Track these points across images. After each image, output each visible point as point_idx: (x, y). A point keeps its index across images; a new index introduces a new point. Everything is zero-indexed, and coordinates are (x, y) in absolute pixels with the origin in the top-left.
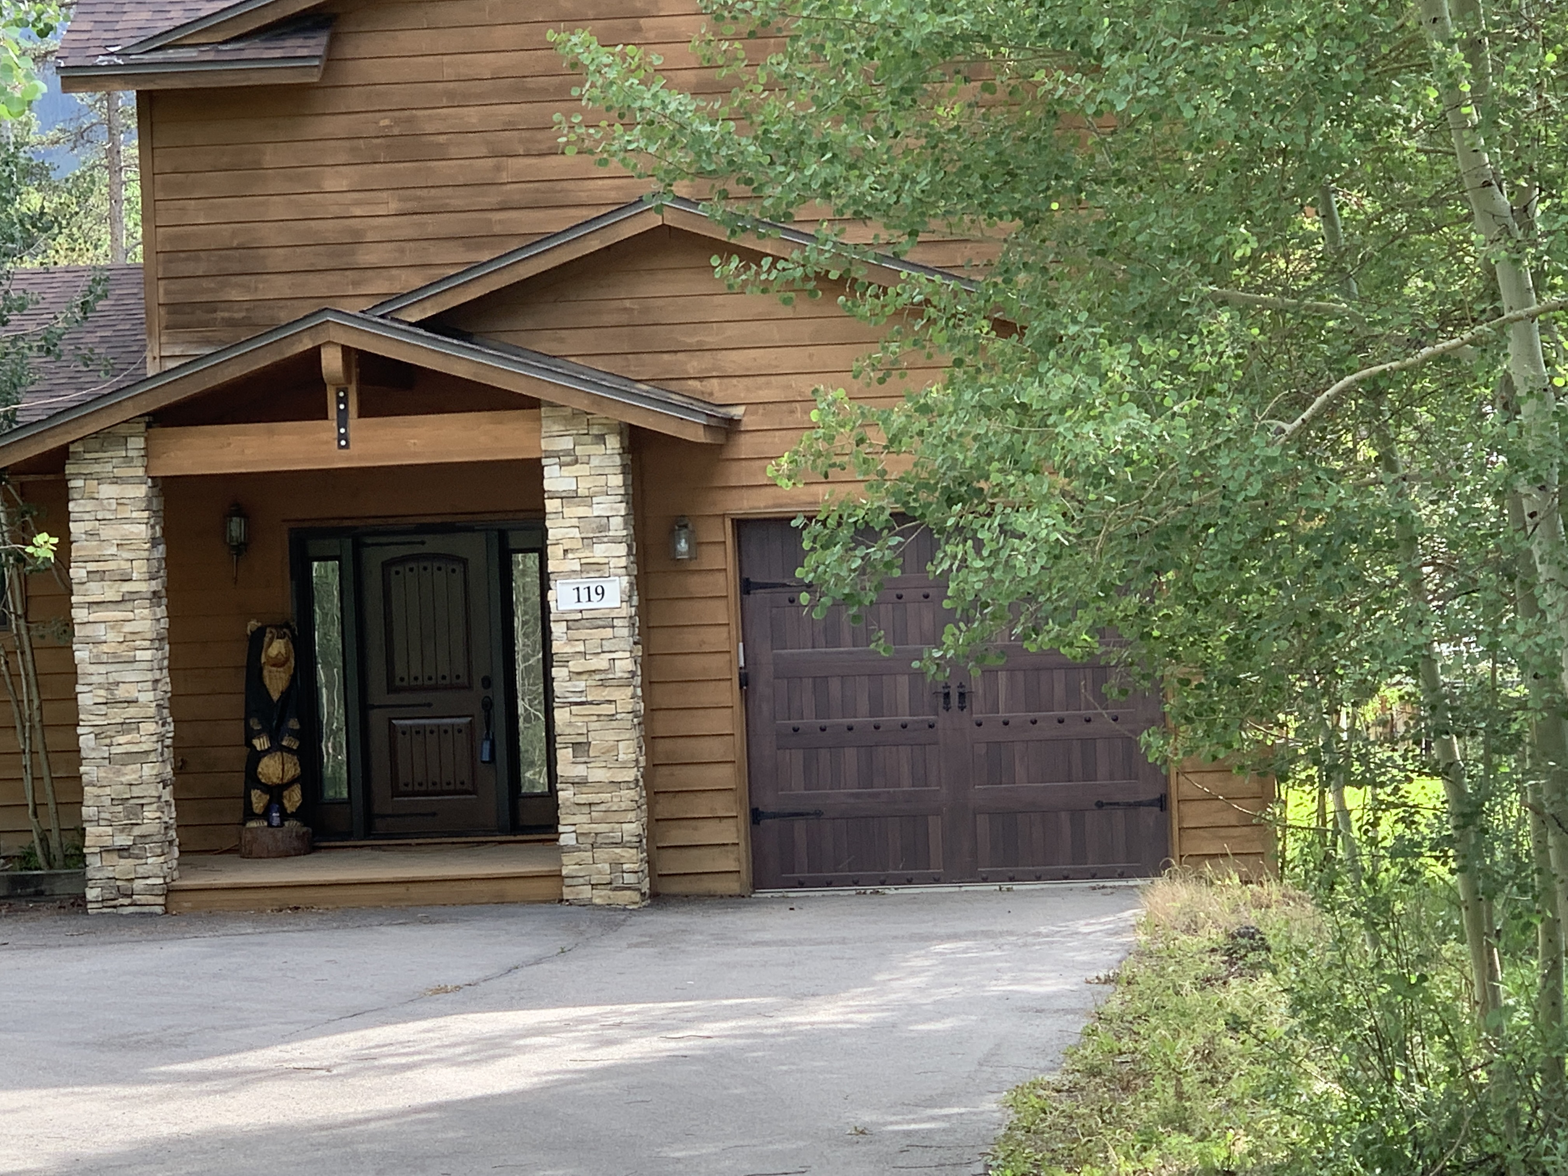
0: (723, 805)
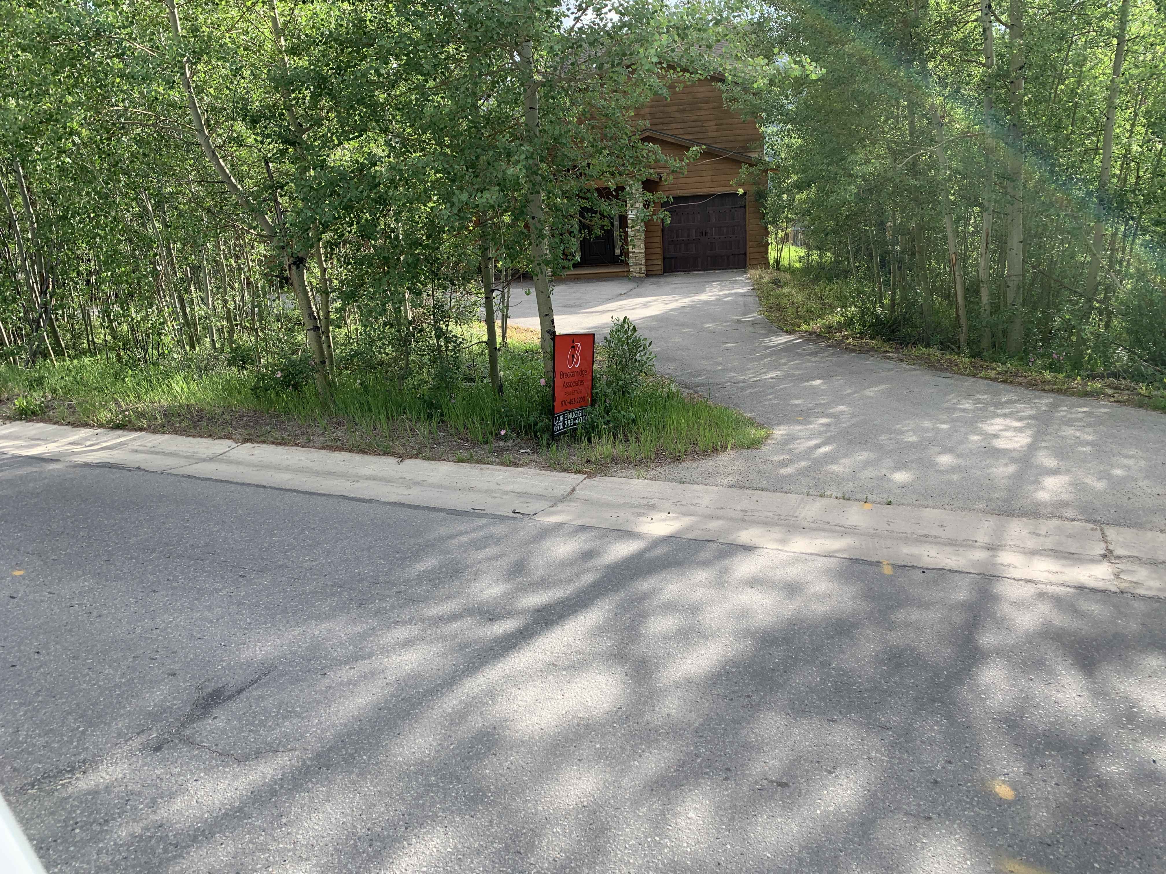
0: (658, 256)
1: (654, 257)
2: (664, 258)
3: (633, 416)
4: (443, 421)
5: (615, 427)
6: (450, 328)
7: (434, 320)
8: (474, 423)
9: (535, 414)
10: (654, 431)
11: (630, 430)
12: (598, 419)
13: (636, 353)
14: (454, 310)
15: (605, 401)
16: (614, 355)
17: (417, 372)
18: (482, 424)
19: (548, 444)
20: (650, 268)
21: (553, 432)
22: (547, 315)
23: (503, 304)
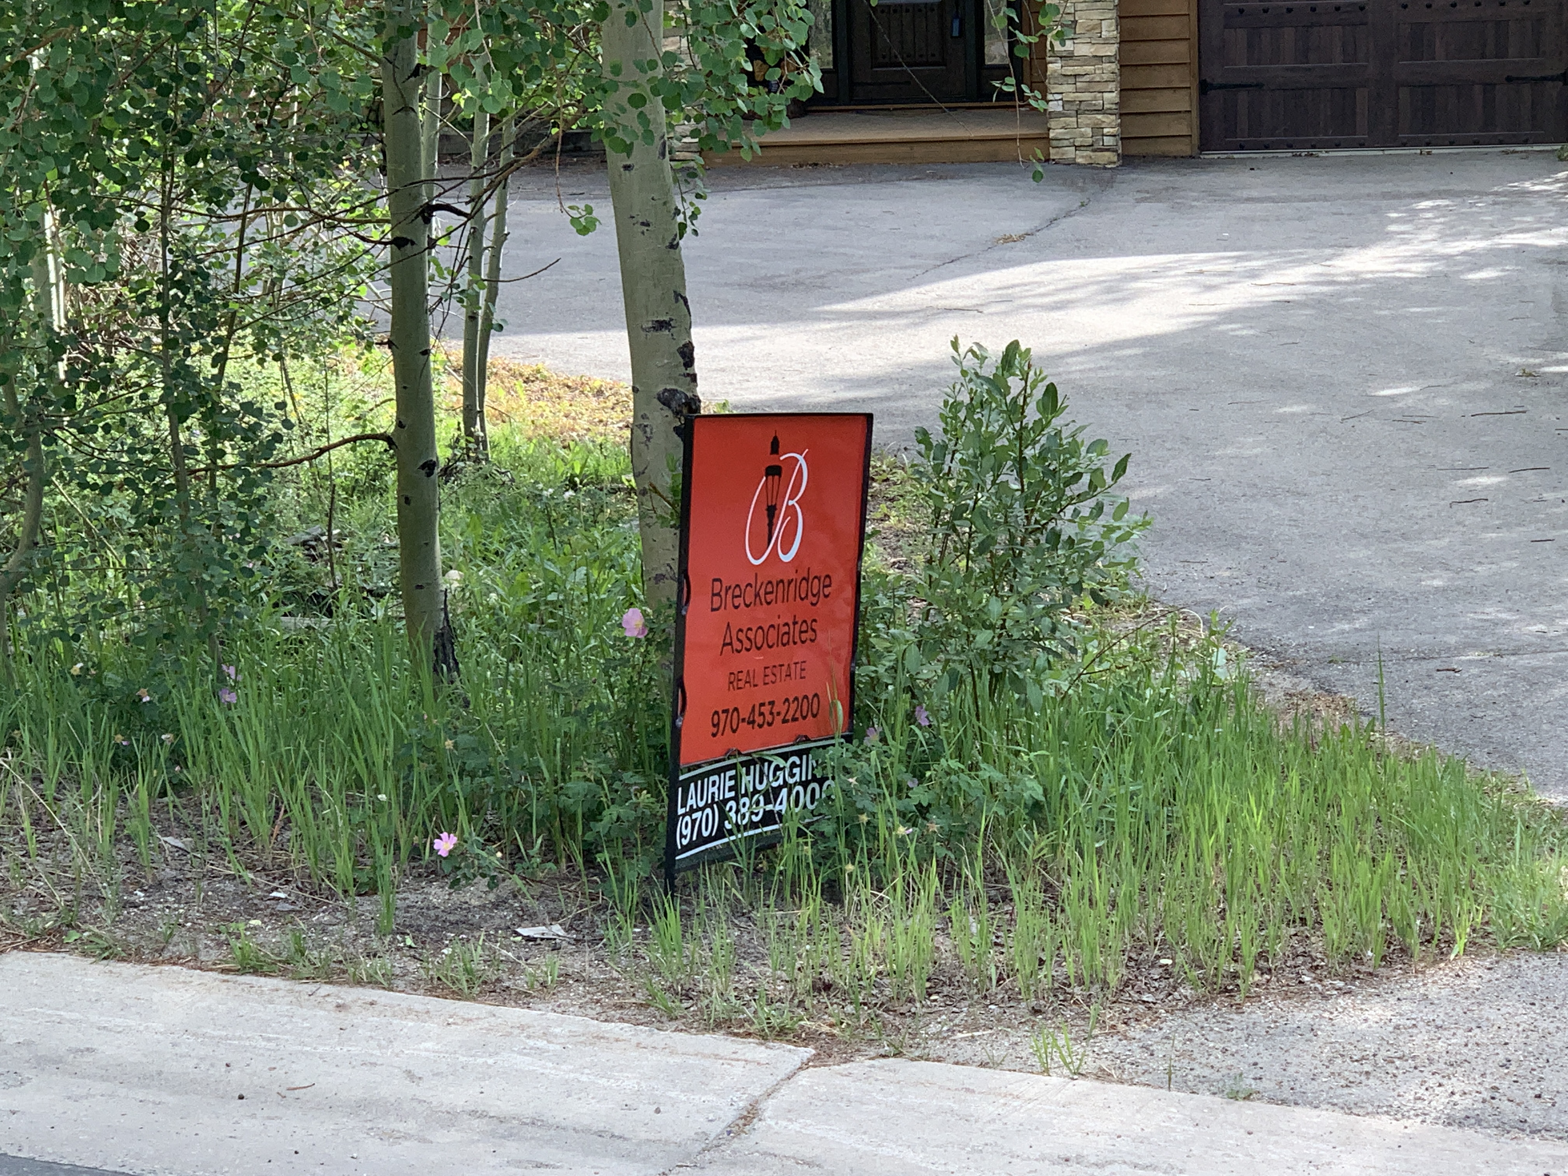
0: (1177, 78)
1: (1159, 78)
2: (1204, 87)
3: (1033, 789)
4: (180, 787)
5: (949, 838)
6: (231, 368)
7: (162, 332)
8: (316, 798)
9: (591, 767)
10: (1127, 858)
11: (1015, 852)
12: (877, 798)
13: (1057, 508)
14: (256, 291)
15: (911, 717)
16: (957, 514)
17: (77, 565)
18: (351, 803)
19: (645, 902)
20: (1138, 128)
21: (671, 850)
22: (661, 325)
23: (475, 268)
